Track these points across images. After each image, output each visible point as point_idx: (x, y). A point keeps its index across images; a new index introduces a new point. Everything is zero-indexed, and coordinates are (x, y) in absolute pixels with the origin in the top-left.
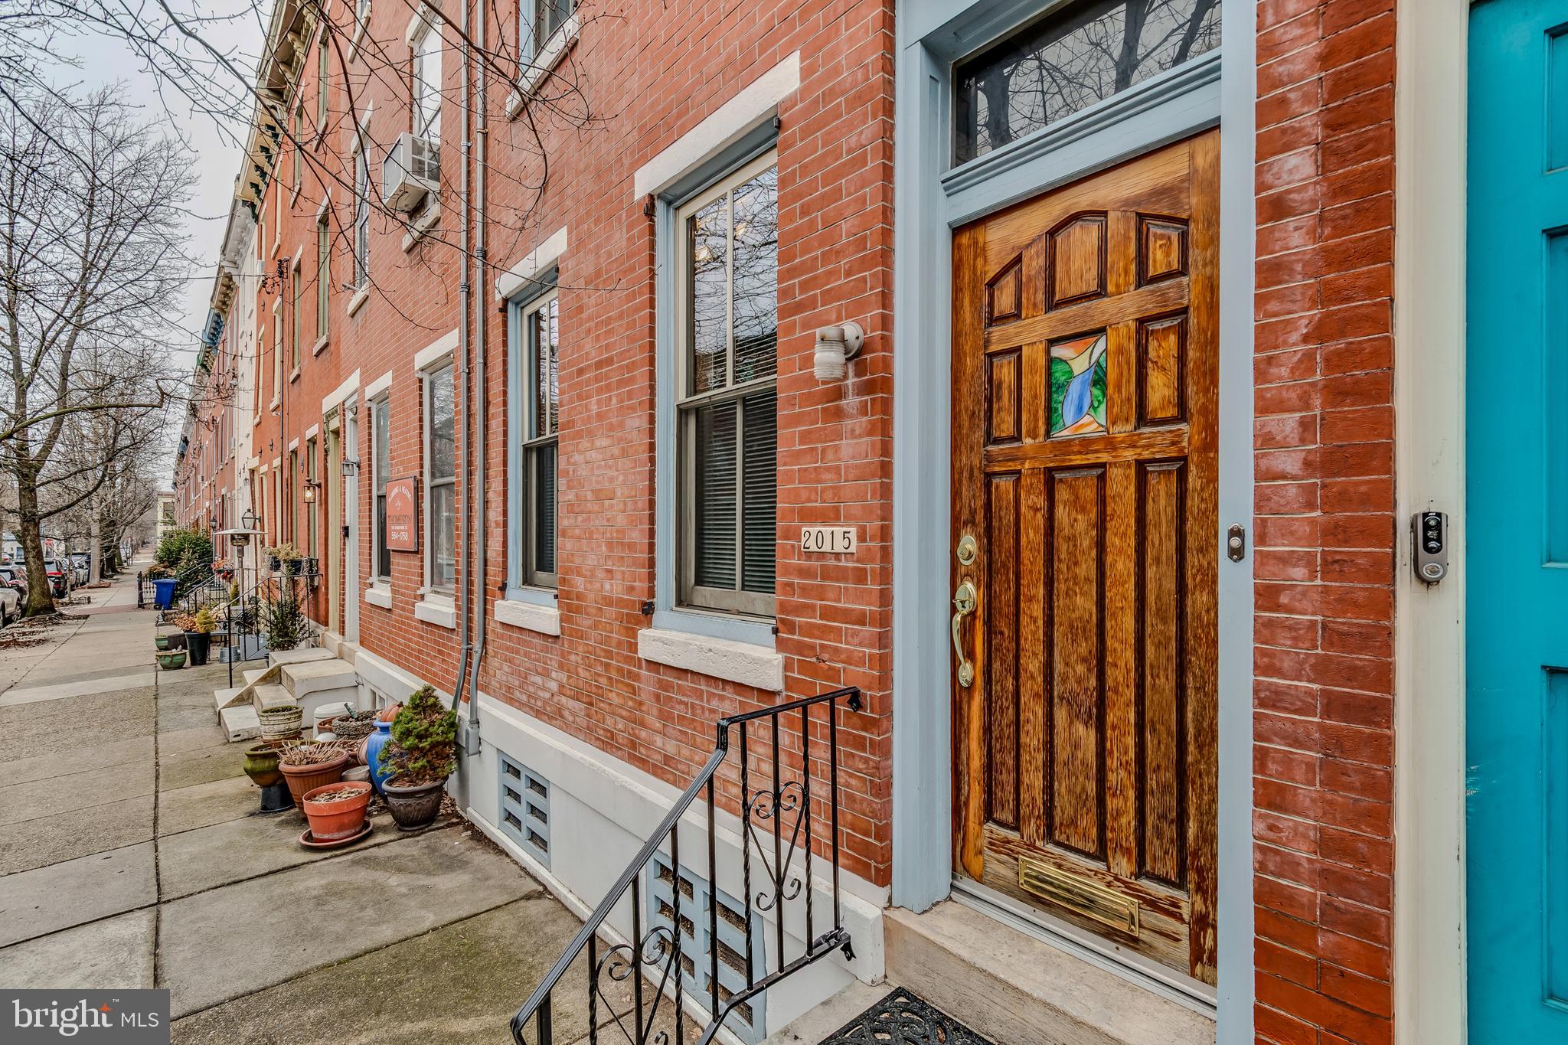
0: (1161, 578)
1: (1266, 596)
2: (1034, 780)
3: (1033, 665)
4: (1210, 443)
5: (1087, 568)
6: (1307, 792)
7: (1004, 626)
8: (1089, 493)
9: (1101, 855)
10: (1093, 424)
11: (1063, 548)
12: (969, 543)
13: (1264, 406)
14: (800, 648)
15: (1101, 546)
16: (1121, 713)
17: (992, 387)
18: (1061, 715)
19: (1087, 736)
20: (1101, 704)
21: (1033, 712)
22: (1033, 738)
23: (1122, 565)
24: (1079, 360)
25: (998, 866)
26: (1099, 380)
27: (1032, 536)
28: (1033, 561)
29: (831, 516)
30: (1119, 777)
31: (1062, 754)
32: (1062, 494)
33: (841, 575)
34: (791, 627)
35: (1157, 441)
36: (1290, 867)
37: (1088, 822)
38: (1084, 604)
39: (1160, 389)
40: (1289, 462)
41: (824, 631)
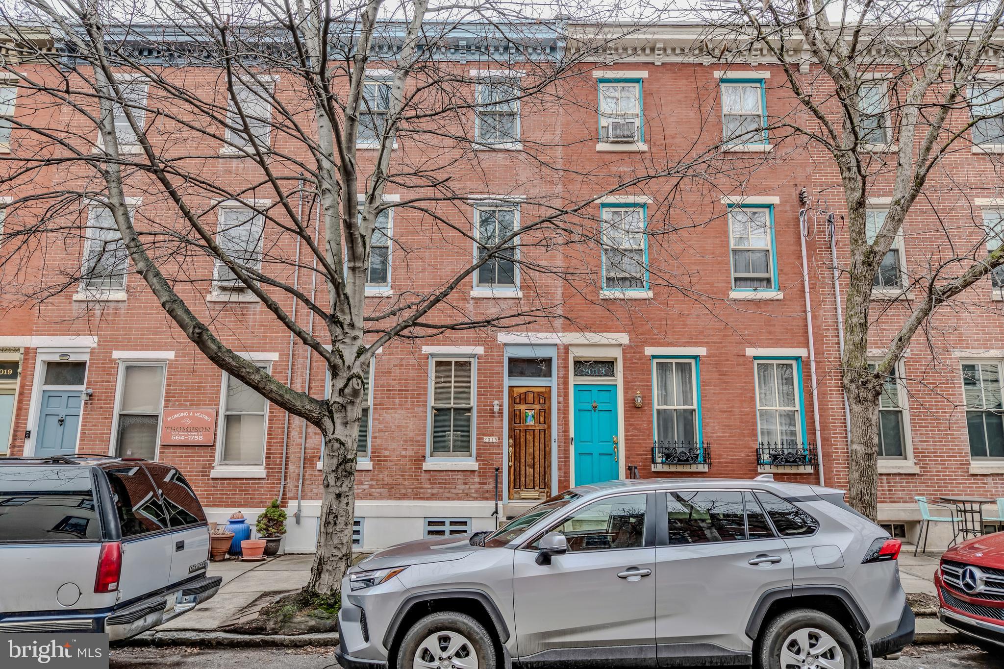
0: (542, 446)
1: (559, 446)
2: (523, 479)
3: (523, 460)
4: (550, 427)
5: (532, 445)
6: (563, 468)
7: (518, 455)
8: (532, 433)
9: (534, 488)
10: (532, 423)
11: (528, 442)
12: (511, 441)
13: (558, 425)
14: (483, 461)
15: (534, 441)
16: (537, 466)
17: (515, 415)
18: (527, 468)
19: (531, 470)
20: (534, 465)
21: (523, 468)
22: (523, 472)
23: (537, 444)
24: (530, 413)
25: (516, 496)
26: (533, 416)
27: (522, 440)
28: (523, 444)
29: (492, 435)
30: (537, 475)
31: (527, 474)
32: (528, 433)
33: (494, 446)
34: (481, 457)
35: (542, 426)
36: (561, 477)
37: (532, 484)
38: (531, 450)
39: (542, 419)
40: (561, 431)
41: (489, 457)
